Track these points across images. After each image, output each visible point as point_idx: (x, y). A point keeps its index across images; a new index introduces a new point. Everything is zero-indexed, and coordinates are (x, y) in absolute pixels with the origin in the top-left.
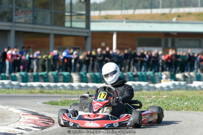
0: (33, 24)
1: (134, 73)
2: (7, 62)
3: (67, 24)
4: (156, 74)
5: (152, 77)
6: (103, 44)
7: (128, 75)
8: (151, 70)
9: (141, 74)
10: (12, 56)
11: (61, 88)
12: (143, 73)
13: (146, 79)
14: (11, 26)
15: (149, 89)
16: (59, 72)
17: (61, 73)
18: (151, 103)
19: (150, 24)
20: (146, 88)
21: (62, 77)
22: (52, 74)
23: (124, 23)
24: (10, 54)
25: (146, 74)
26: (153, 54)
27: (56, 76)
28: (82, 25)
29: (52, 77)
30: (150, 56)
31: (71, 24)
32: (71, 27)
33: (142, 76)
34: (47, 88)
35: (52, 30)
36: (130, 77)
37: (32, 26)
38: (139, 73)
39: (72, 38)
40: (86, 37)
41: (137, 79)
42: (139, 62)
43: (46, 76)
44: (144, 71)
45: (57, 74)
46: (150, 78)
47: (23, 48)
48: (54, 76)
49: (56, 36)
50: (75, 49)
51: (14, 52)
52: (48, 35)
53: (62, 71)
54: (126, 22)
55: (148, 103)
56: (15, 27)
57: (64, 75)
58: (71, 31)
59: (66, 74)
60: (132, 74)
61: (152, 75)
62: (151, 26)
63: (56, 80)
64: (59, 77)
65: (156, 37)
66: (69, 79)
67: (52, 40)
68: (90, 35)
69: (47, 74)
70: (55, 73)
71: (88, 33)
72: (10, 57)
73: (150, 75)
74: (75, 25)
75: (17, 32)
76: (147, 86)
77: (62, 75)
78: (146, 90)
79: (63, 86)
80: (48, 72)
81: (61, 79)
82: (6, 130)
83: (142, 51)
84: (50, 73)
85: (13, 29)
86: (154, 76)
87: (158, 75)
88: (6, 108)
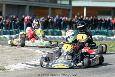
0: (40, 2)
1: (97, 31)
2: (25, 24)
3: (59, 2)
4: (109, 31)
5: (106, 33)
6: (78, 14)
7: (93, 31)
8: (106, 29)
9: (101, 31)
10: (28, 20)
11: (58, 39)
12: (102, 31)
13: (103, 34)
14: (27, 3)
15: (107, 39)
16: (54, 29)
17: (55, 30)
18: (112, 48)
19: (105, 3)
20: (105, 39)
21: (56, 32)
22: (51, 31)
23: (90, 2)
24: (26, 19)
25: (103, 31)
26: (107, 20)
27: (53, 32)
28: (67, 3)
29: (50, 32)
30: (106, 21)
31: (61, 2)
32: (61, 4)
33: (101, 32)
34: (49, 39)
35: (50, 5)
36: (94, 33)
37: (39, 3)
38: (99, 30)
39: (61, 10)
40: (69, 10)
41: (98, 34)
42: (99, 24)
43: (47, 32)
44: (102, 29)
45: (53, 31)
46: (105, 33)
47: (34, 15)
48: (51, 32)
49: (53, 9)
50: (63, 17)
51: (28, 18)
52: (47, 8)
53: (56, 29)
54: (91, 1)
55: (110, 48)
56: (29, 3)
57: (57, 32)
58: (61, 6)
59: (58, 30)
60: (95, 31)
61: (107, 32)
62: (106, 4)
63: (53, 34)
64: (54, 32)
65: (108, 10)
66: (60, 34)
67: (50, 11)
68: (71, 8)
69: (47, 31)
70: (52, 30)
71: (70, 7)
72: (26, 20)
73: (105, 32)
74: (63, 2)
75: (30, 7)
76: (106, 38)
77: (56, 31)
78: (105, 40)
79: (58, 38)
80: (48, 29)
81: (55, 34)
82: (35, 63)
83: (101, 18)
84: (49, 30)
85: (28, 5)
86: (108, 32)
87: (110, 32)
88: (34, 50)
